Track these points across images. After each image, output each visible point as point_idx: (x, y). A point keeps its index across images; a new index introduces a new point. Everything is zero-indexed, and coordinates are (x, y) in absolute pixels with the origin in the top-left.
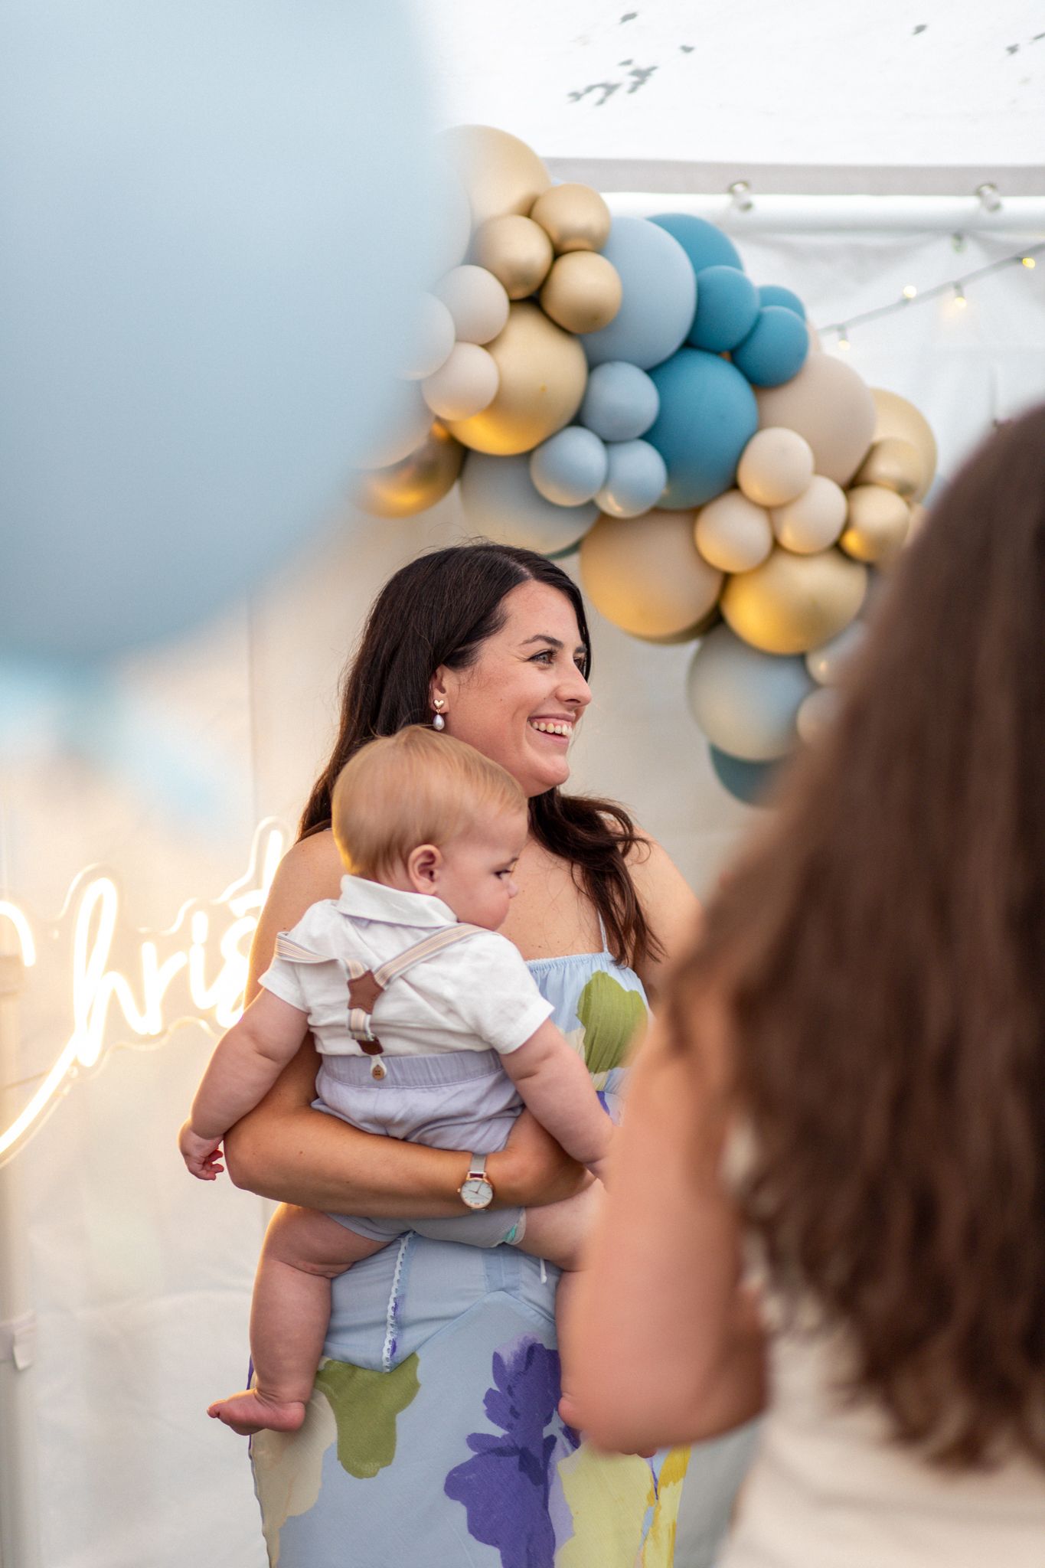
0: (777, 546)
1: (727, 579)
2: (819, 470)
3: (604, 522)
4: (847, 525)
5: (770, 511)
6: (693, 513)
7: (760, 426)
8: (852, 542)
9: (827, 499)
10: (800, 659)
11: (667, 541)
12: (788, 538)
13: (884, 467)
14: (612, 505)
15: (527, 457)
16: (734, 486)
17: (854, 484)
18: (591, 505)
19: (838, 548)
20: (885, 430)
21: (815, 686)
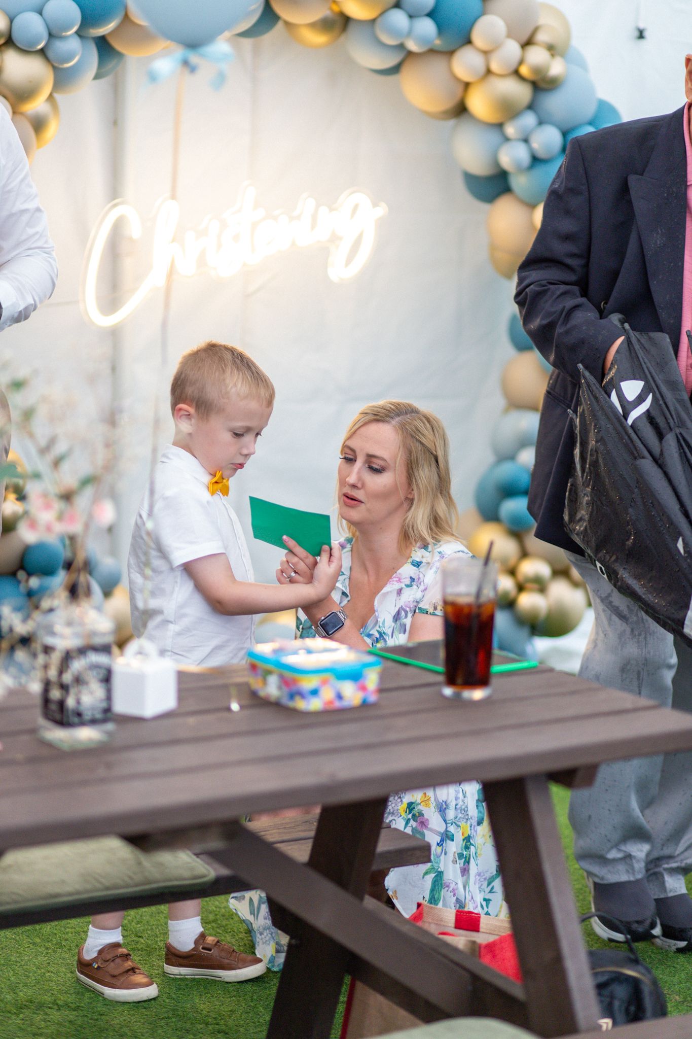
0: (489, 72)
1: (467, 85)
2: (509, 35)
3: (410, 54)
4: (521, 62)
5: (486, 53)
6: (450, 53)
7: (483, 13)
8: (524, 70)
9: (512, 48)
10: (500, 126)
11: (438, 66)
12: (494, 67)
13: (541, 37)
14: (412, 46)
15: (373, 21)
16: (469, 42)
17: (527, 43)
18: (401, 46)
19: (516, 73)
20: (544, 20)
21: (507, 139)
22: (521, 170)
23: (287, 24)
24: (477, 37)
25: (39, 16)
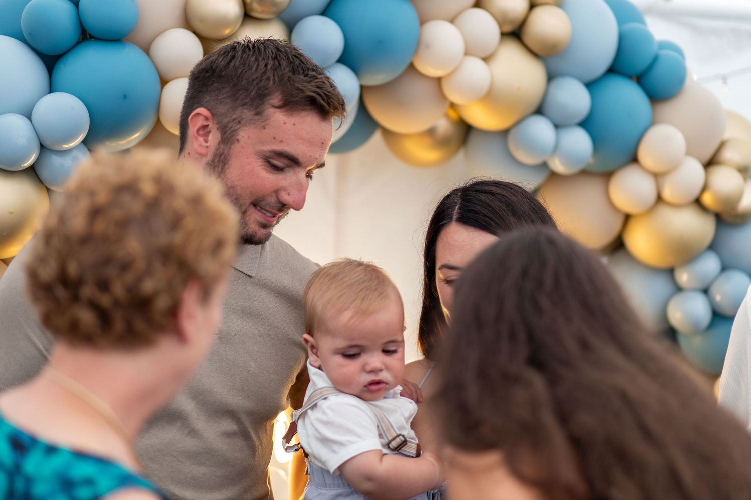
0: (660, 199)
1: (627, 218)
2: (689, 153)
3: (554, 176)
4: (705, 189)
5: (657, 176)
6: (607, 176)
7: (653, 123)
8: (707, 199)
9: (693, 171)
10: (670, 272)
12: (667, 194)
13: (729, 155)
14: (558, 166)
15: (505, 133)
16: (635, 160)
17: (710, 164)
18: (544, 166)
19: (698, 203)
20: (730, 132)
21: (679, 289)
22: (697, 331)
23: (387, 133)
24: (646, 155)
25: (27, 121)
